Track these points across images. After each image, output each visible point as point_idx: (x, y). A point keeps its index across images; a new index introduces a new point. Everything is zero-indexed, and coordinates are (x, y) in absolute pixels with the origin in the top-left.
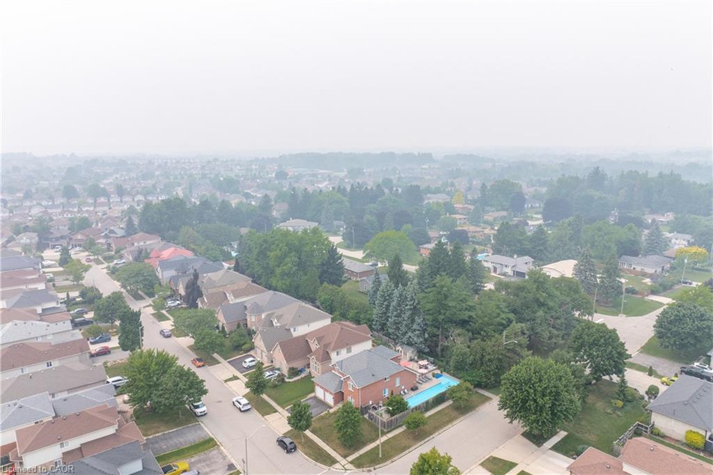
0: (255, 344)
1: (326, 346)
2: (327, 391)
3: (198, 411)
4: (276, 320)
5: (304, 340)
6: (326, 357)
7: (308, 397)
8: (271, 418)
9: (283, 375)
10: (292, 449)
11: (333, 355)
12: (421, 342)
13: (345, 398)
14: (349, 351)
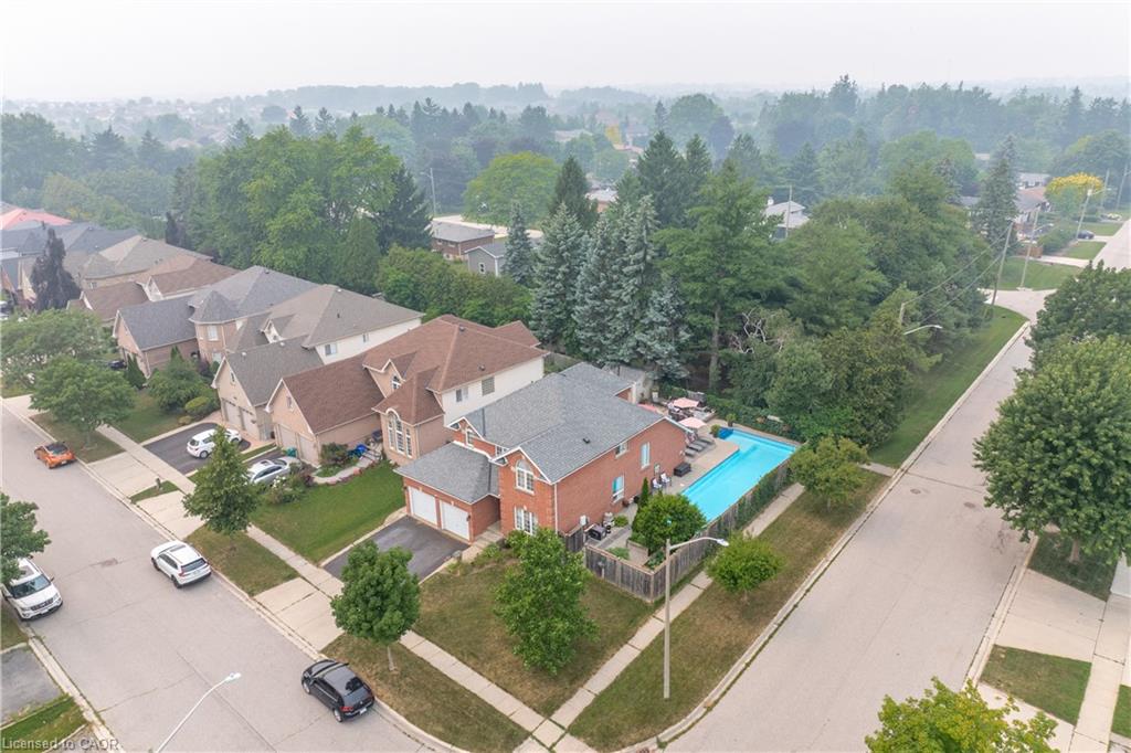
0: (221, 395)
1: (426, 377)
2: (448, 499)
3: (25, 603)
4: (274, 331)
5: (359, 373)
6: (428, 407)
7: (389, 521)
8: (278, 598)
9: (305, 466)
10: (359, 706)
11: (447, 401)
12: (670, 355)
13: (503, 515)
14: (488, 388)
